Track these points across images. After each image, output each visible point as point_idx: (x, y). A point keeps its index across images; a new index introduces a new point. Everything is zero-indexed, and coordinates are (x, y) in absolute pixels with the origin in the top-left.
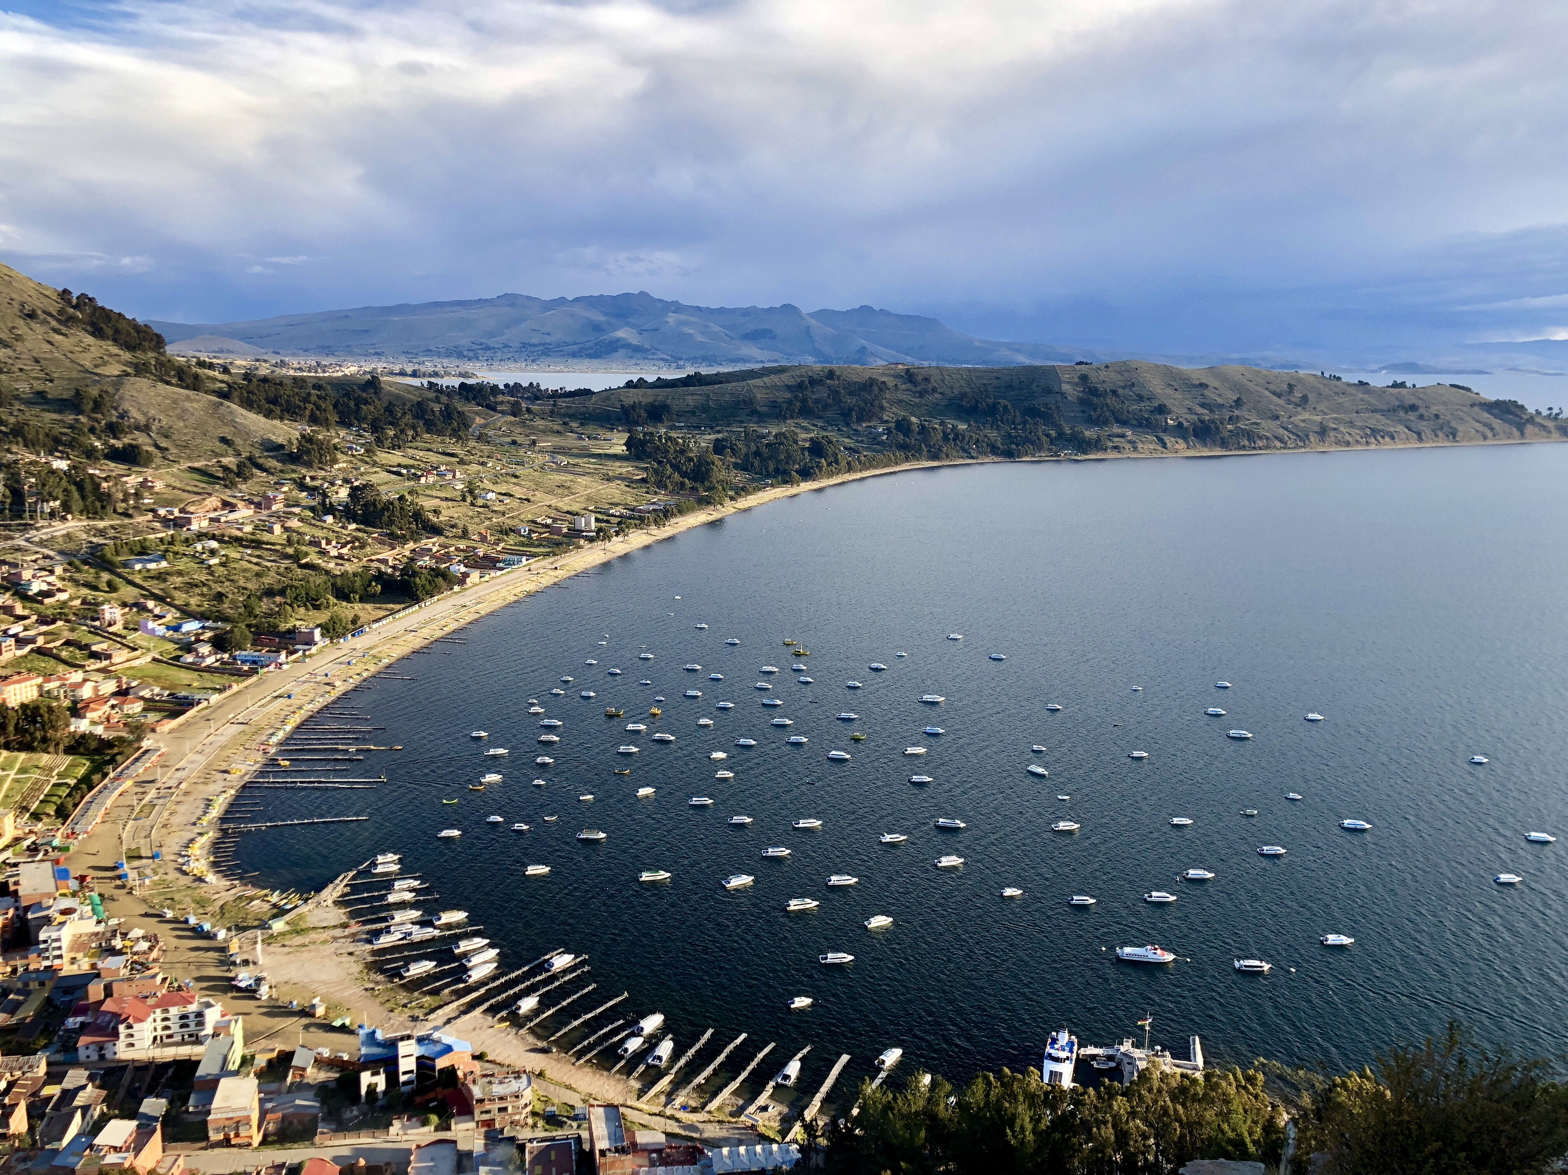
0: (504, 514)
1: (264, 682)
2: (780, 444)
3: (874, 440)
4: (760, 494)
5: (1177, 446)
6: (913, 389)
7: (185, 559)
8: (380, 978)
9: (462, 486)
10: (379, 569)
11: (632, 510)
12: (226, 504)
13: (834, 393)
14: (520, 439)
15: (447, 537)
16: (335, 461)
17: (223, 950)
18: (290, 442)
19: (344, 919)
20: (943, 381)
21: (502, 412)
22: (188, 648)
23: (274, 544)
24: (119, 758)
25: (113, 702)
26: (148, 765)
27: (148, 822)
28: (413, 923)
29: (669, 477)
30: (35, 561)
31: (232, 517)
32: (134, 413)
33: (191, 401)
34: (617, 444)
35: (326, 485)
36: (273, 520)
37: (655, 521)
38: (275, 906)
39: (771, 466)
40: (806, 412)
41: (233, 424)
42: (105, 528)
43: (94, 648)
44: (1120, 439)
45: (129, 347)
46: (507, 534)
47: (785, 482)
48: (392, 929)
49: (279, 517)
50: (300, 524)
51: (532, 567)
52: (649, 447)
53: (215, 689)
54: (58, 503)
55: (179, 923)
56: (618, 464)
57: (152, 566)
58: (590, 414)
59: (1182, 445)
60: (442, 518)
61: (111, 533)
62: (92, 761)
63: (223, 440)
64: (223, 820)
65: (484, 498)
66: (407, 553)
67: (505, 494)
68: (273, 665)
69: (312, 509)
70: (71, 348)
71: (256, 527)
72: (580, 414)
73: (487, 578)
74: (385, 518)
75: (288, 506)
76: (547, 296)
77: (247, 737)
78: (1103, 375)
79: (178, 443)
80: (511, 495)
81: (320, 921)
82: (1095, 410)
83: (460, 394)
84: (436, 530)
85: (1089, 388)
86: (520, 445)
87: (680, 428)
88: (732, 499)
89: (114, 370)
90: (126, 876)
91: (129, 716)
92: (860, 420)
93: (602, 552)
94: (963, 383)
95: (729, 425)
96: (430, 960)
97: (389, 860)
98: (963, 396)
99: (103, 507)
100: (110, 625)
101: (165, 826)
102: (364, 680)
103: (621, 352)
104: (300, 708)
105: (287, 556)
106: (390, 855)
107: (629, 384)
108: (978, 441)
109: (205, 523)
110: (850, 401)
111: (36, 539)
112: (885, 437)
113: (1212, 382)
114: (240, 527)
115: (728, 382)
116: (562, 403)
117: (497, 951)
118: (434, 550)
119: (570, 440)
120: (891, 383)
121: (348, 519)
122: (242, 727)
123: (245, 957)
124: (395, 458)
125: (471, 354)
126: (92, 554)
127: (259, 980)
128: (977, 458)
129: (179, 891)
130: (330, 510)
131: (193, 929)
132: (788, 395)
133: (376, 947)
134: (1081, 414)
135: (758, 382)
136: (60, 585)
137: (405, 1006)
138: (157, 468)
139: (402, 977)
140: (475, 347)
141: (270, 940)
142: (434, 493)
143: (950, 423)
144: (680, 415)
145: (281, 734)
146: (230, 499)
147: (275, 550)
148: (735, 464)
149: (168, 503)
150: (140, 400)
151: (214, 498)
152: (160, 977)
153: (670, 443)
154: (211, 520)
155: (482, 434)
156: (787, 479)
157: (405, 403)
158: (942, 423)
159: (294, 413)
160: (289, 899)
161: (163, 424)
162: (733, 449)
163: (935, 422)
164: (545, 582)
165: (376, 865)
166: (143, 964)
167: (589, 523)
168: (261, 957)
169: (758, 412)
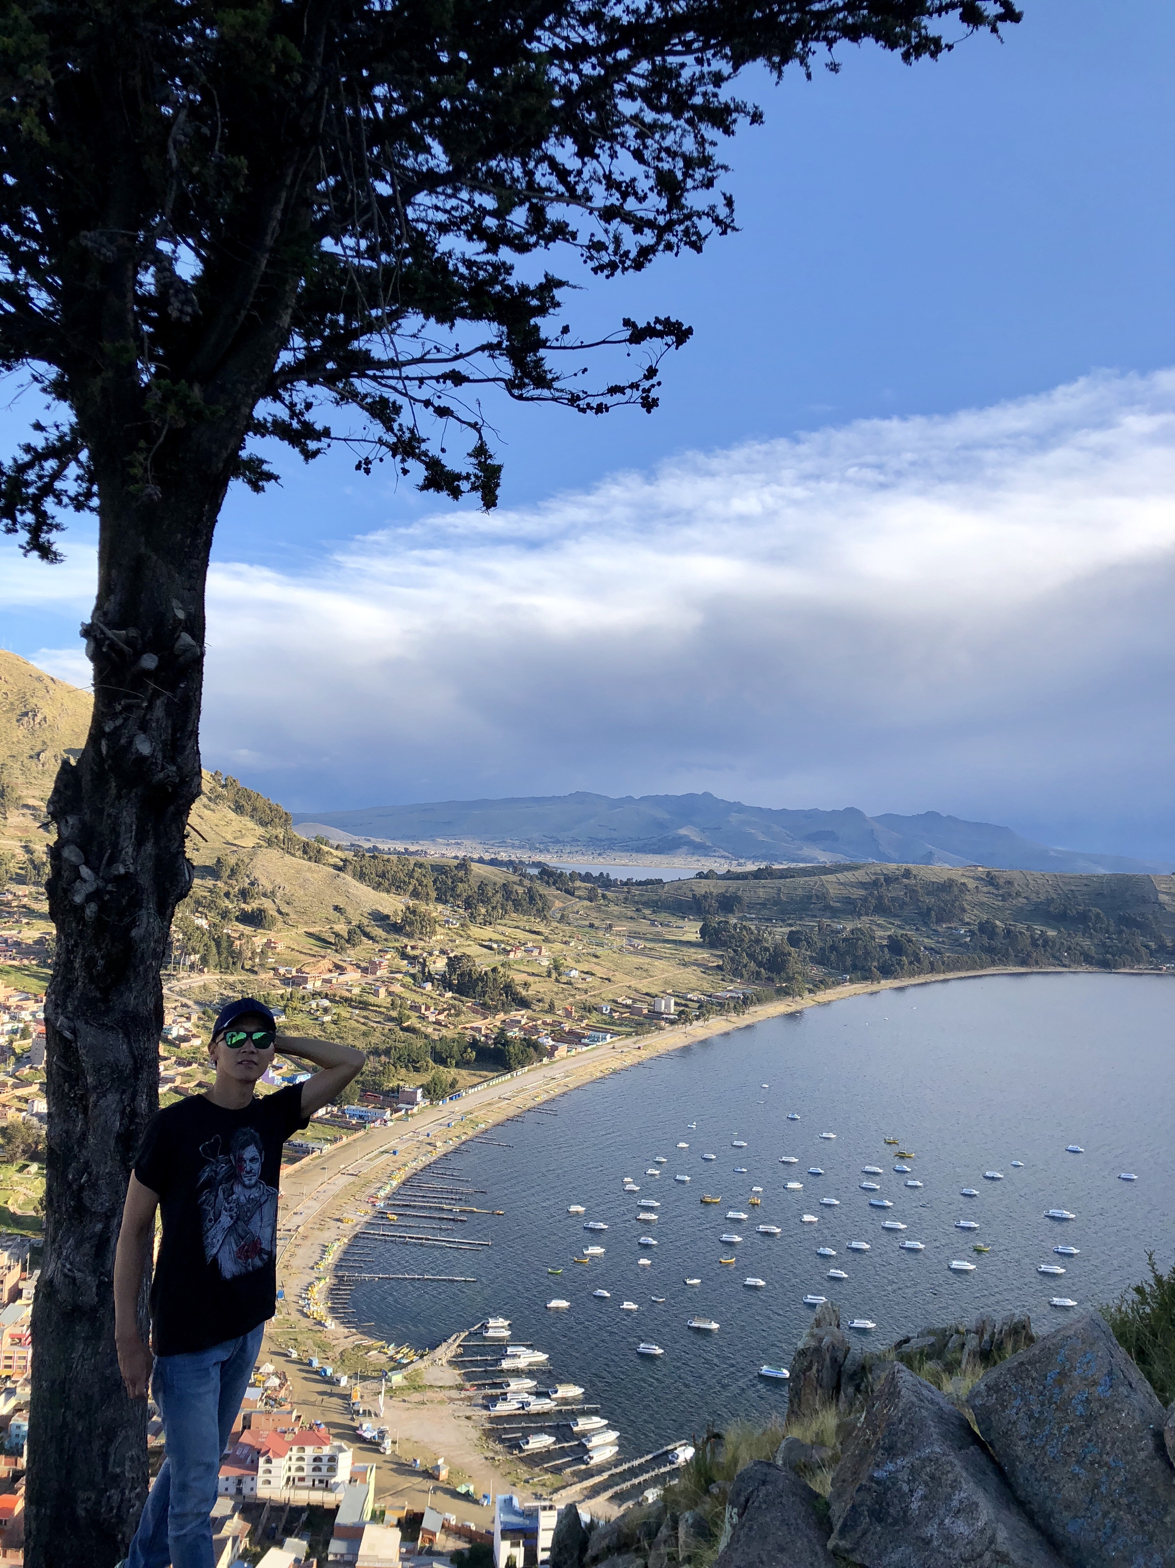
0: (586, 992)
1: (371, 1136)
2: (858, 939)
3: (957, 943)
4: (839, 989)
6: (995, 892)
7: (301, 1015)
8: (499, 1447)
9: (547, 963)
10: (473, 1037)
11: (710, 996)
12: (337, 967)
13: (911, 891)
14: (597, 923)
15: (534, 1011)
16: (434, 932)
17: (346, 1397)
18: (396, 912)
19: (459, 1381)
20: (1027, 886)
21: (579, 897)
23: (379, 1007)
28: (530, 1394)
29: (745, 966)
30: (175, 1008)
31: (342, 978)
32: (263, 881)
33: (313, 872)
34: (691, 930)
35: (425, 955)
36: (378, 984)
37: (735, 1008)
38: (391, 1358)
39: (849, 961)
40: (881, 909)
41: (347, 894)
42: (235, 982)
45: (263, 823)
46: (590, 1011)
47: (865, 979)
48: (509, 1396)
49: (383, 982)
50: (403, 989)
51: (616, 1045)
52: (724, 936)
53: (327, 1140)
54: (198, 956)
55: (305, 1365)
56: (693, 950)
58: (662, 903)
60: (530, 993)
61: (239, 987)
63: (336, 908)
64: (338, 1267)
65: (567, 975)
66: (498, 1024)
67: (587, 973)
68: (379, 1121)
69: (413, 976)
70: (216, 822)
71: (363, 990)
72: (653, 901)
73: (573, 1052)
74: (478, 989)
75: (392, 972)
76: (615, 795)
77: (357, 1188)
79: (298, 909)
80: (593, 974)
81: (436, 1380)
83: (541, 879)
84: (524, 1003)
86: (598, 928)
87: (751, 919)
88: (810, 991)
89: (249, 842)
92: (939, 921)
93: (683, 1036)
94: (1049, 888)
95: (801, 919)
96: (549, 1435)
97: (500, 1324)
98: (1049, 901)
99: (234, 963)
101: (286, 1267)
102: (463, 1143)
103: (685, 849)
104: (405, 1165)
105: (391, 1019)
106: (501, 1320)
107: (700, 876)
108: (1069, 948)
109: (318, 984)
110: (929, 900)
111: (177, 989)
112: (968, 939)
114: (349, 987)
115: (799, 876)
116: (636, 891)
117: (618, 1434)
118: (523, 1022)
119: (644, 926)
120: (971, 884)
121: (444, 988)
122: (352, 1178)
123: (368, 1407)
124: (487, 933)
125: (542, 847)
127: (382, 1434)
128: (1070, 967)
129: (301, 1333)
130: (429, 978)
131: (317, 1372)
132: (863, 892)
133: (493, 1414)
135: (831, 878)
136: (195, 1031)
137: (527, 1481)
138: (280, 931)
139: (521, 1450)
140: (546, 840)
141: (391, 1392)
142: (522, 968)
143: (1038, 929)
144: (751, 906)
145: (388, 1188)
146: (341, 963)
147: (380, 1012)
148: (811, 957)
149: (287, 963)
150: (269, 869)
151: (326, 961)
152: (295, 1414)
153: (745, 933)
154: (325, 981)
155: (563, 916)
156: (866, 976)
157: (495, 884)
158: (1029, 928)
159: (399, 887)
160: (405, 1353)
161: (286, 891)
162: (808, 943)
163: (1021, 927)
164: (629, 1061)
165: (487, 1328)
166: (275, 1400)
167: (668, 1006)
168: (383, 1409)
169: (832, 907)
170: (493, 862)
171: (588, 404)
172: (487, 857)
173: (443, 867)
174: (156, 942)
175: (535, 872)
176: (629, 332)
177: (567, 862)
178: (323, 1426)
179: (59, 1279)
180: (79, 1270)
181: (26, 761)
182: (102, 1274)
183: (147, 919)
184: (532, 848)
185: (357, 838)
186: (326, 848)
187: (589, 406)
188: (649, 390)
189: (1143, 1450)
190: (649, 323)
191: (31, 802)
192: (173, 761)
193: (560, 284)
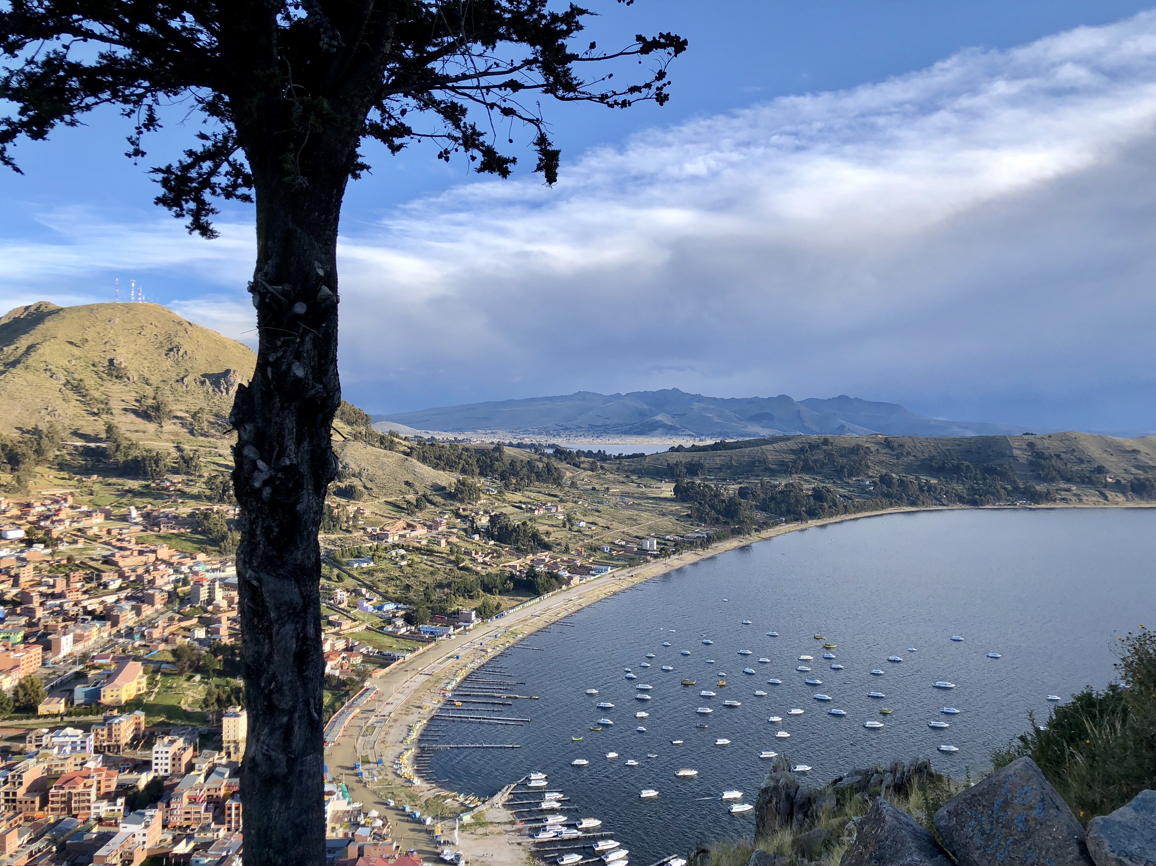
0: (592, 537)
1: (440, 647)
2: (790, 491)
3: (863, 490)
4: (778, 528)
5: (1117, 499)
6: (891, 453)
7: (385, 561)
9: (562, 517)
10: (511, 572)
11: (682, 537)
12: (409, 526)
13: (829, 455)
14: (597, 487)
15: (554, 552)
16: (479, 498)
17: (431, 832)
18: (450, 484)
19: (511, 818)
20: (915, 447)
21: (584, 469)
22: (389, 621)
23: (442, 553)
24: (351, 692)
25: (344, 655)
26: (369, 699)
27: (372, 738)
28: (563, 825)
29: (708, 514)
31: (413, 534)
32: (352, 465)
33: (388, 457)
34: (667, 490)
35: (473, 514)
36: (440, 537)
37: (701, 545)
38: (462, 804)
39: (784, 508)
40: (807, 469)
41: (414, 473)
42: (335, 539)
43: (330, 618)
44: (1067, 493)
46: (595, 551)
47: (796, 520)
48: (548, 828)
49: (444, 535)
50: (458, 540)
51: (615, 574)
52: (691, 493)
53: (408, 650)
55: (400, 810)
56: (669, 504)
57: (365, 565)
58: (645, 470)
59: (1121, 498)
60: (551, 539)
61: (339, 543)
62: (333, 694)
63: (407, 483)
64: (420, 740)
65: (577, 525)
66: (529, 562)
67: (592, 523)
68: (445, 636)
69: (465, 530)
71: (429, 541)
72: (638, 470)
73: (584, 581)
74: (513, 538)
75: (449, 528)
76: (607, 393)
77: (431, 684)
78: (1047, 443)
79: (379, 485)
80: (596, 524)
81: (495, 818)
82: (1043, 470)
83: (556, 456)
84: (547, 547)
85: (1037, 453)
86: (598, 491)
87: (711, 480)
88: (757, 530)
90: (361, 774)
91: (353, 665)
92: (850, 475)
93: (664, 566)
94: (931, 449)
95: (747, 478)
96: (579, 854)
97: (539, 777)
98: (932, 458)
99: (334, 526)
100: (340, 603)
101: (383, 742)
102: (507, 649)
103: (660, 430)
104: (465, 666)
105: (450, 562)
106: (540, 774)
107: (672, 449)
108: (947, 492)
109: (396, 538)
110: (842, 461)
112: (872, 488)
113: (1143, 449)
114: (419, 540)
115: (746, 447)
116: (625, 462)
117: (627, 852)
118: (547, 560)
119: (632, 488)
120: (873, 448)
121: (488, 538)
122: (428, 677)
123: (447, 839)
124: (518, 497)
125: (555, 433)
126: (327, 556)
127: (458, 857)
128: (948, 505)
129: (396, 788)
130: (477, 531)
131: (409, 816)
132: (793, 457)
133: (537, 841)
134: (1031, 473)
135: (769, 447)
138: (366, 501)
140: (558, 428)
141: (463, 828)
142: (544, 521)
143: (923, 479)
144: (710, 471)
145: (454, 683)
146: (412, 523)
147: (444, 558)
148: (756, 506)
149: (373, 524)
150: (356, 457)
151: (401, 521)
152: (395, 845)
153: (706, 489)
154: (400, 536)
155: (572, 483)
156: (798, 518)
157: (522, 461)
158: (917, 478)
159: (452, 466)
160: (471, 800)
161: (370, 472)
162: (754, 495)
163: (911, 478)
164: (625, 586)
165: (530, 781)
166: (380, 836)
167: (652, 545)
168: (458, 839)
169: (770, 469)
170: (519, 446)
171: (615, 101)
172: (515, 442)
173: (483, 450)
174: (314, 513)
175: (550, 451)
176: (641, 46)
177: (574, 443)
178: (415, 853)
179: (259, 758)
180: (273, 750)
181: (174, 384)
182: (290, 752)
183: (307, 498)
184: (548, 434)
185: (419, 431)
186: (396, 440)
187: (616, 103)
188: (661, 88)
189: (1070, 854)
190: (654, 38)
191: (179, 414)
192: (320, 382)
193: (582, 12)
